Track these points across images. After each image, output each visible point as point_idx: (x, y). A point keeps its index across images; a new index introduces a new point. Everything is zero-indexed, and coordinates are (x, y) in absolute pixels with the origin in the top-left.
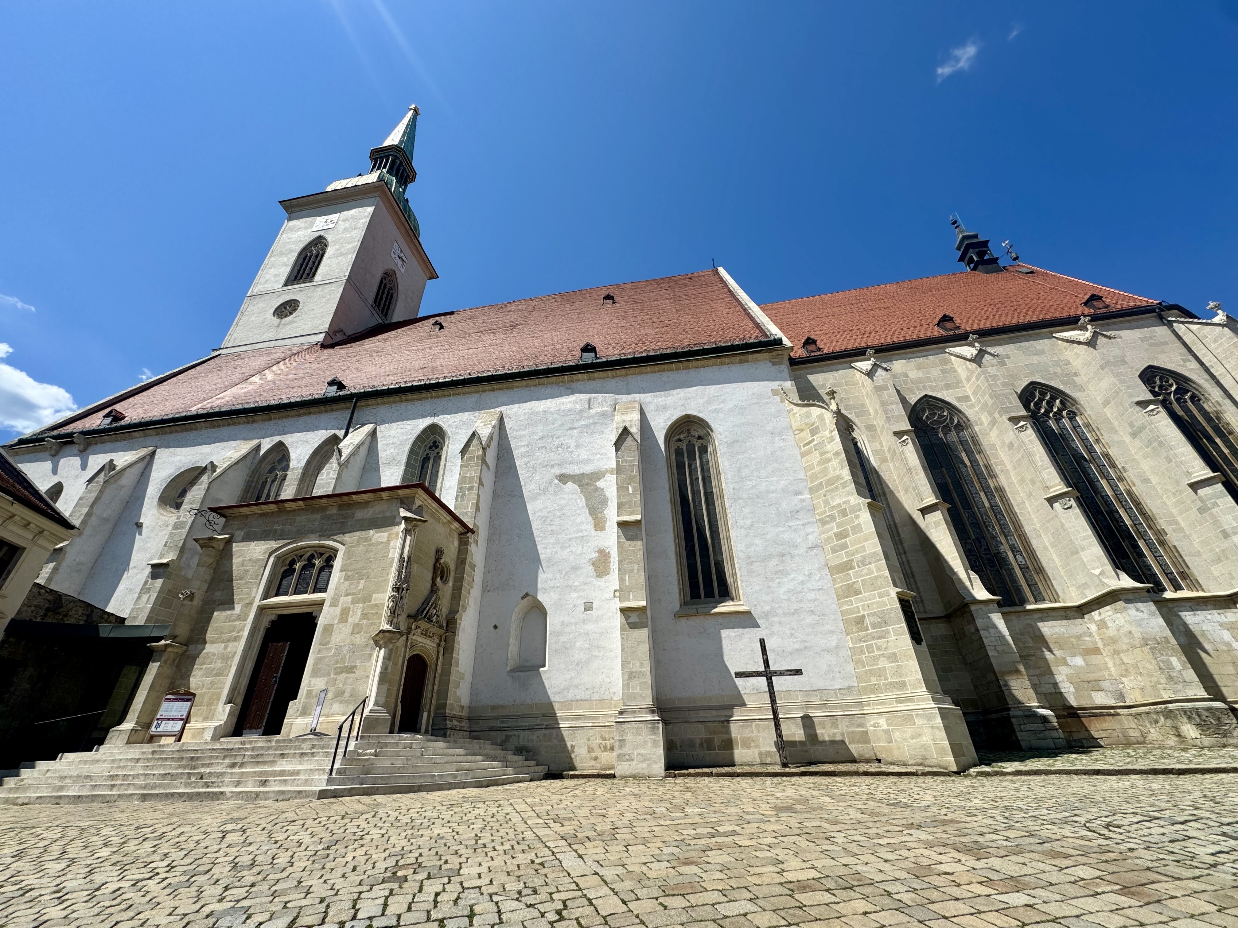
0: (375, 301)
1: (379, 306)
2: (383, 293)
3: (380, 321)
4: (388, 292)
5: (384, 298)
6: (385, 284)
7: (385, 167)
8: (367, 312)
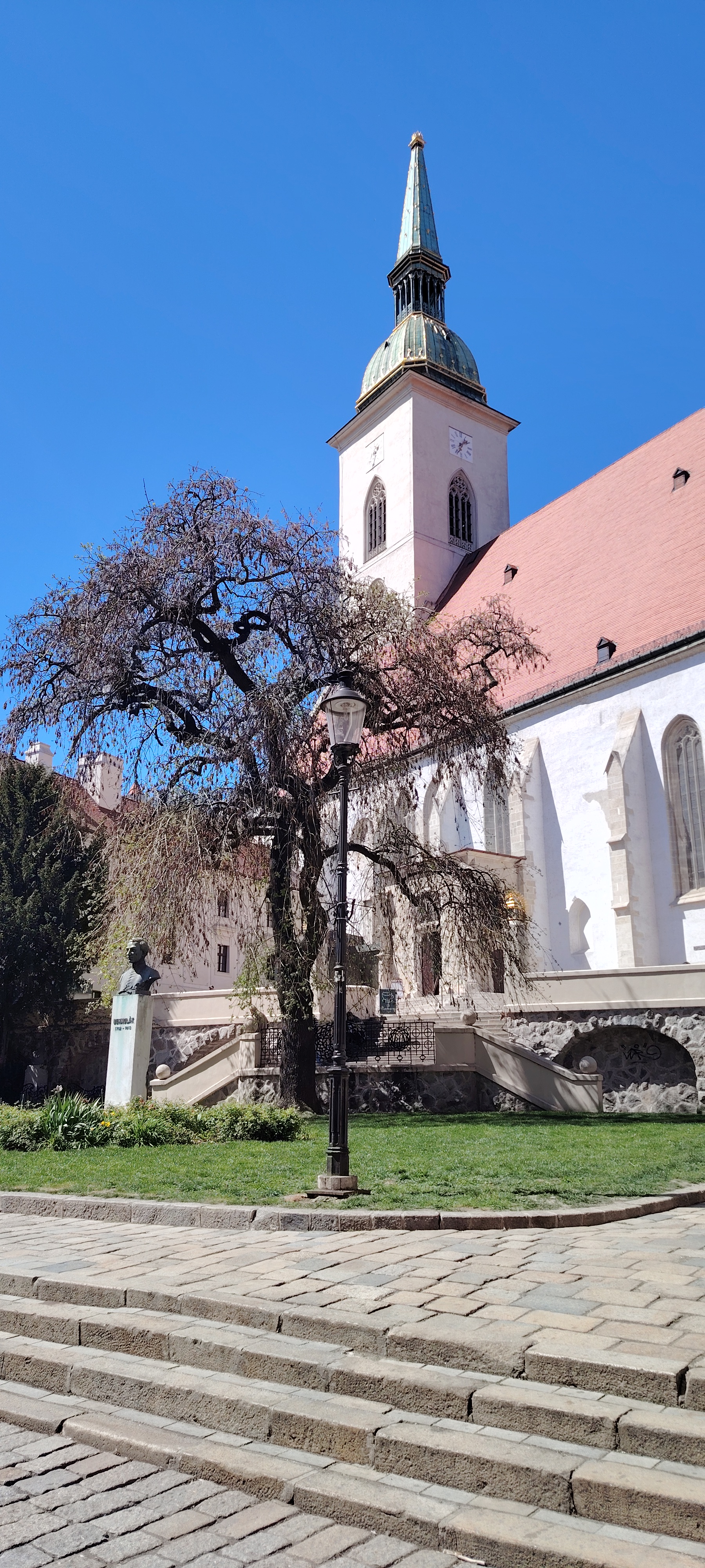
0: (452, 533)
1: (457, 536)
2: (457, 511)
3: (464, 553)
4: (463, 504)
5: (461, 518)
6: (457, 497)
7: (409, 302)
8: (447, 555)
